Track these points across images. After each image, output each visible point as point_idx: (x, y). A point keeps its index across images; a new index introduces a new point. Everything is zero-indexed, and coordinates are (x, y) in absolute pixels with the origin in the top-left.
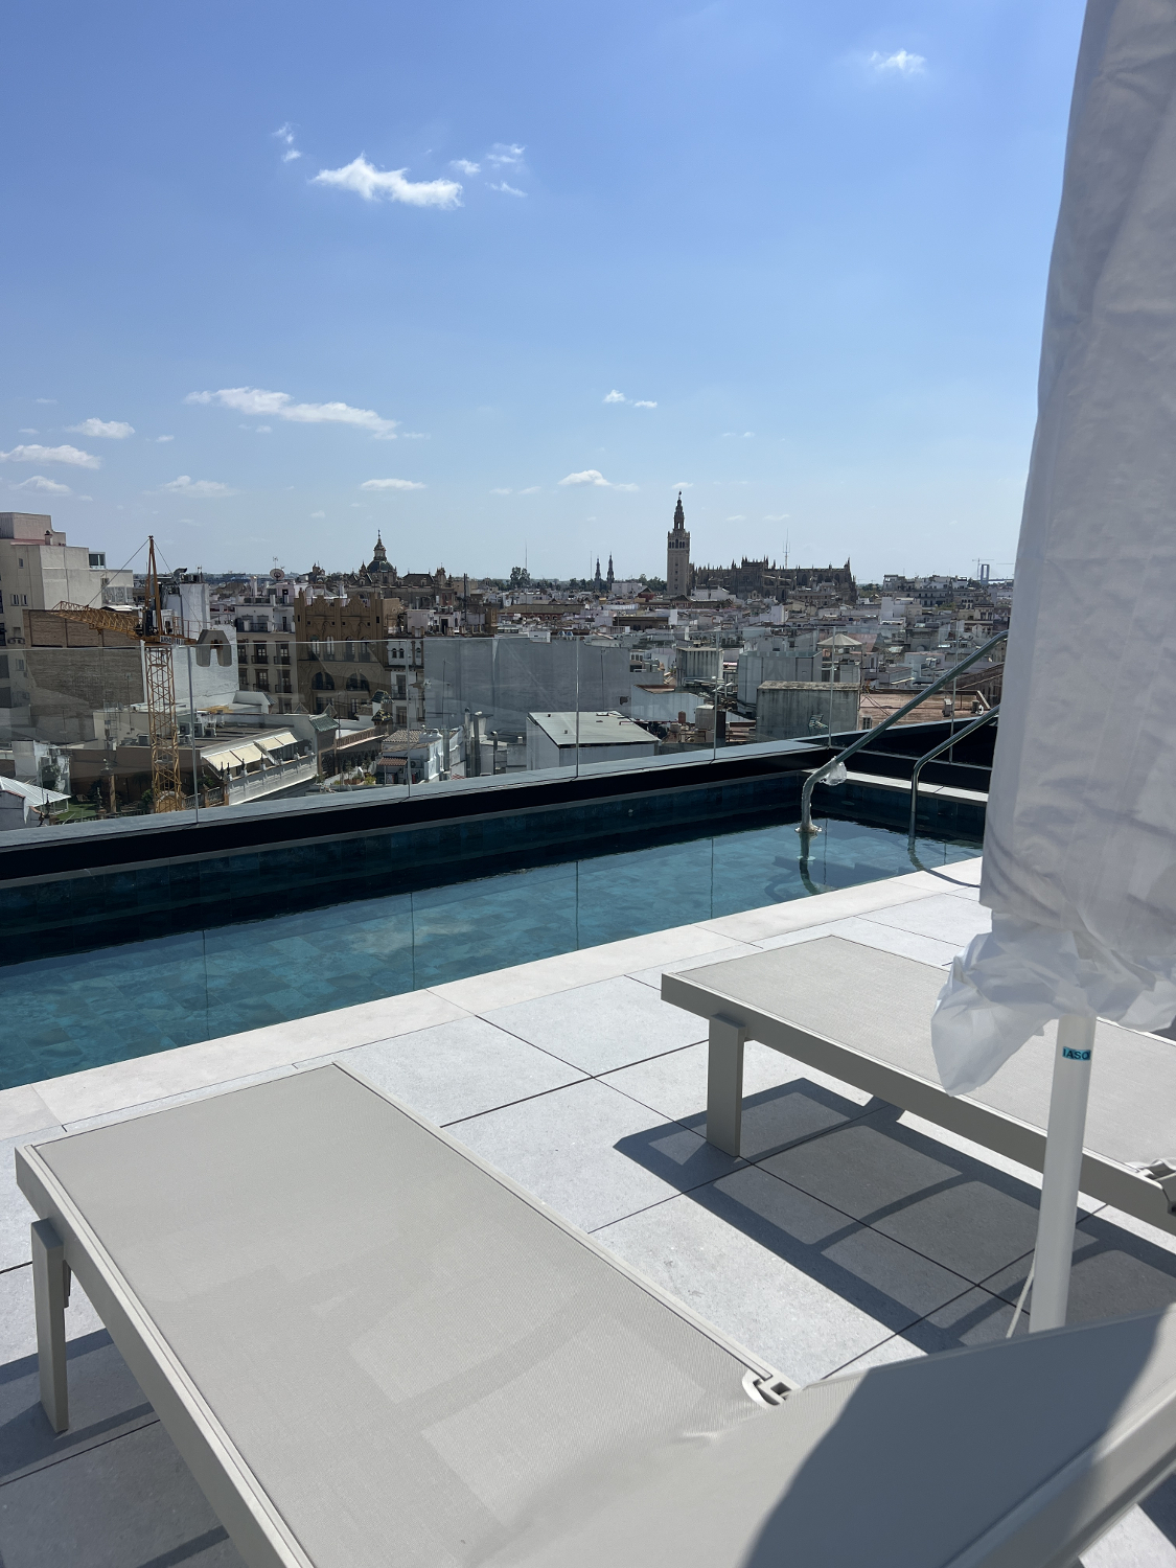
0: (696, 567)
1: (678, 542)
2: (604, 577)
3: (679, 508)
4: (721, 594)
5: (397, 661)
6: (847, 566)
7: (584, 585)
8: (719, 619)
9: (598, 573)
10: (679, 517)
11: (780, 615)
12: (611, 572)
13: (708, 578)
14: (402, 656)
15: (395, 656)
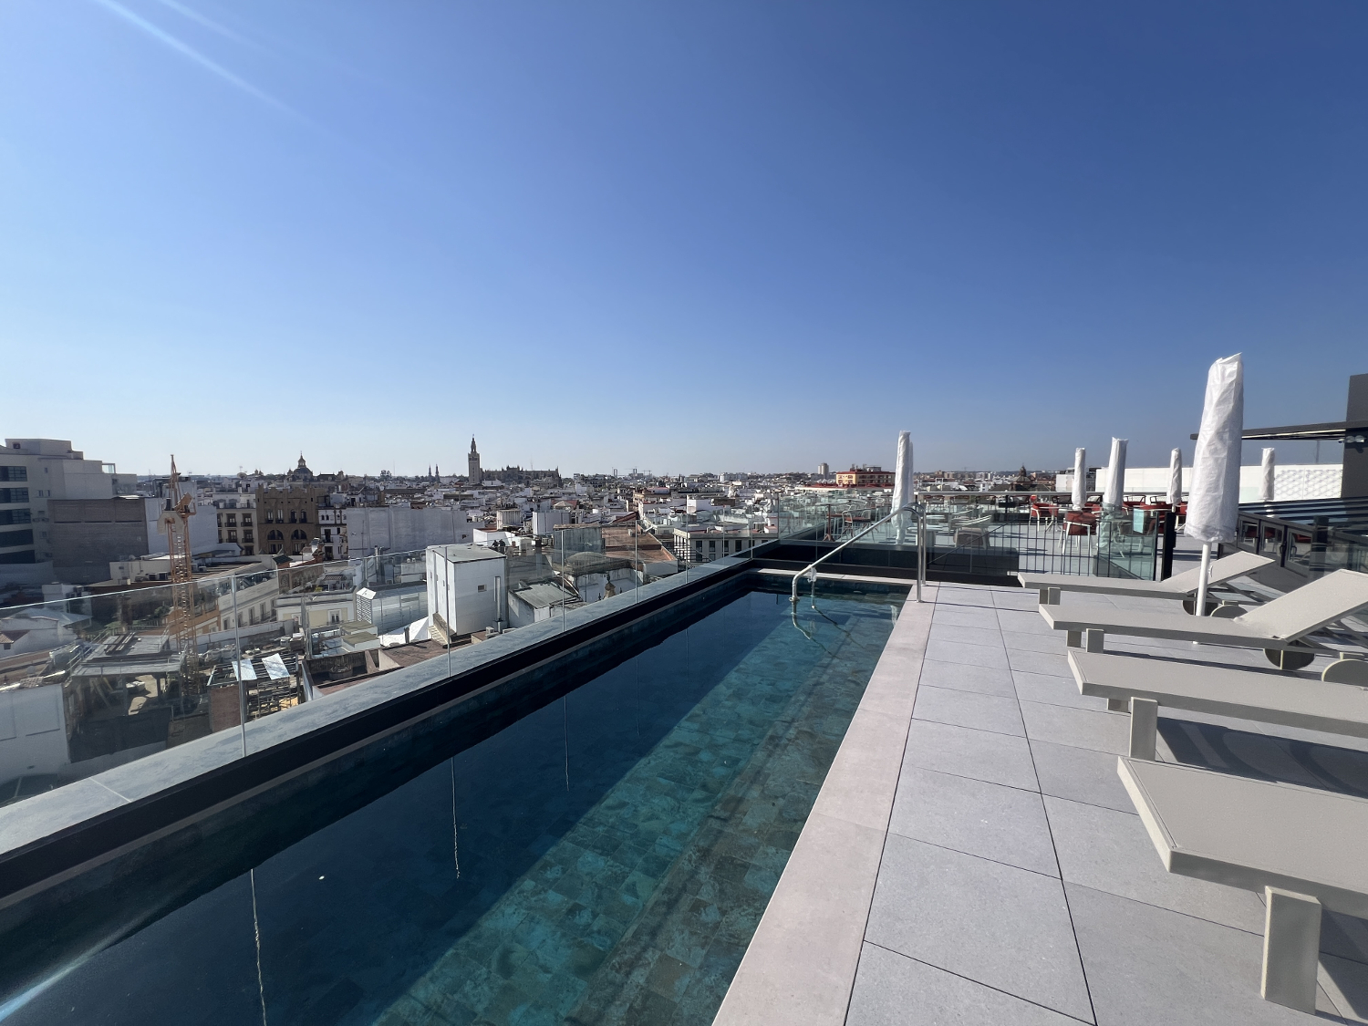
0: (484, 470)
1: (474, 458)
2: (434, 474)
3: (473, 442)
4: (497, 483)
5: (325, 522)
6: (557, 470)
7: (423, 479)
8: (499, 495)
9: (430, 473)
10: (473, 446)
11: (529, 492)
12: (437, 472)
13: (490, 475)
14: (328, 518)
15: (323, 519)
